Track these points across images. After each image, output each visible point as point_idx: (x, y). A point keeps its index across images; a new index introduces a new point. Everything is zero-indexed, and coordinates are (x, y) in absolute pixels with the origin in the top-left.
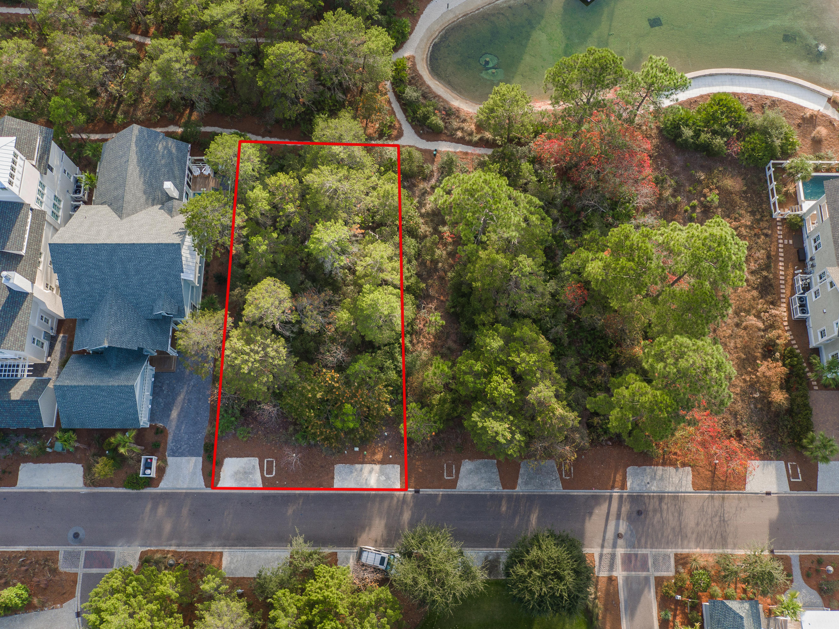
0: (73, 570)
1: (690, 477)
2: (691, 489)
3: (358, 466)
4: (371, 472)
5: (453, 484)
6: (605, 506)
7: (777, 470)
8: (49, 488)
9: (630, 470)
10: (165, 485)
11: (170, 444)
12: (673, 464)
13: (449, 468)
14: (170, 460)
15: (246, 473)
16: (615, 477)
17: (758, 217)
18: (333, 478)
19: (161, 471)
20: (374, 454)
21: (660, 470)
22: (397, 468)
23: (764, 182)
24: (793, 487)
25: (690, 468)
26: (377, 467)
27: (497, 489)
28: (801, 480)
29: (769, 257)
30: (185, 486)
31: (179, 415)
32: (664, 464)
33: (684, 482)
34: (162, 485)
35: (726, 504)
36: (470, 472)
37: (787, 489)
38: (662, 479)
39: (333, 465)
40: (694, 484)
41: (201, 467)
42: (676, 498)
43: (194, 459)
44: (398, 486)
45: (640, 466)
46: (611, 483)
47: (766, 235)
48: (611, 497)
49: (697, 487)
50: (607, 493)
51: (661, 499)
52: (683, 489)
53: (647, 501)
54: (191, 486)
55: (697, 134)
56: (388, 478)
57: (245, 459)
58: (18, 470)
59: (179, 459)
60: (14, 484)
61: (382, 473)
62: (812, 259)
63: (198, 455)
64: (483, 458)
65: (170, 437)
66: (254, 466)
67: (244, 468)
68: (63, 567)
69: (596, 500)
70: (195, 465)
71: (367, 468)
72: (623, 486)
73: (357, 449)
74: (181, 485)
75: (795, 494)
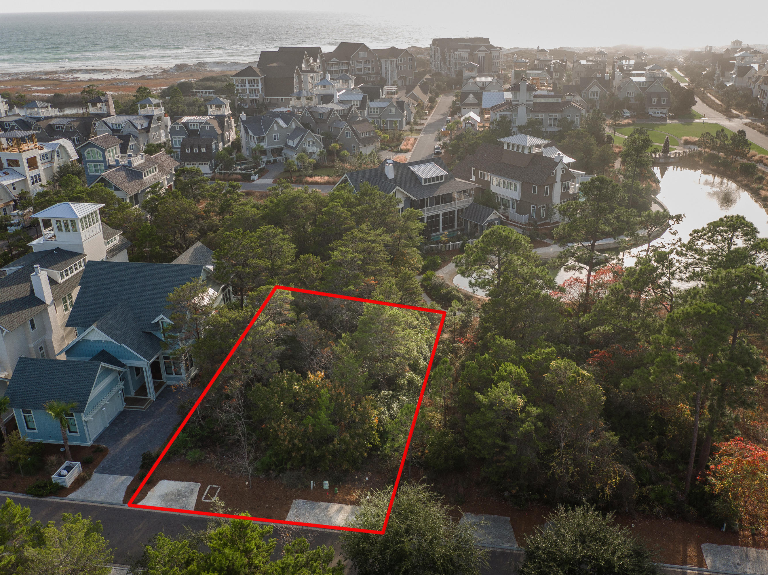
3: (323, 504)
4: (339, 511)
9: (706, 547)
10: (75, 496)
11: (105, 462)
14: (96, 475)
15: (179, 495)
16: (685, 552)
18: (288, 511)
19: (79, 482)
20: (348, 494)
21: (752, 552)
26: (348, 508)
27: (510, 546)
30: (99, 499)
32: (756, 545)
34: (72, 496)
36: (473, 525)
38: (758, 561)
39: (292, 498)
41: (128, 484)
43: (123, 477)
45: (719, 544)
46: (681, 558)
48: (684, 573)
50: (677, 569)
54: (106, 500)
57: (185, 484)
59: (106, 476)
61: (352, 513)
63: (131, 475)
64: (491, 514)
65: (108, 457)
66: (192, 490)
67: (179, 490)
70: (122, 482)
71: (335, 507)
72: (701, 563)
73: (326, 484)
74: (95, 498)
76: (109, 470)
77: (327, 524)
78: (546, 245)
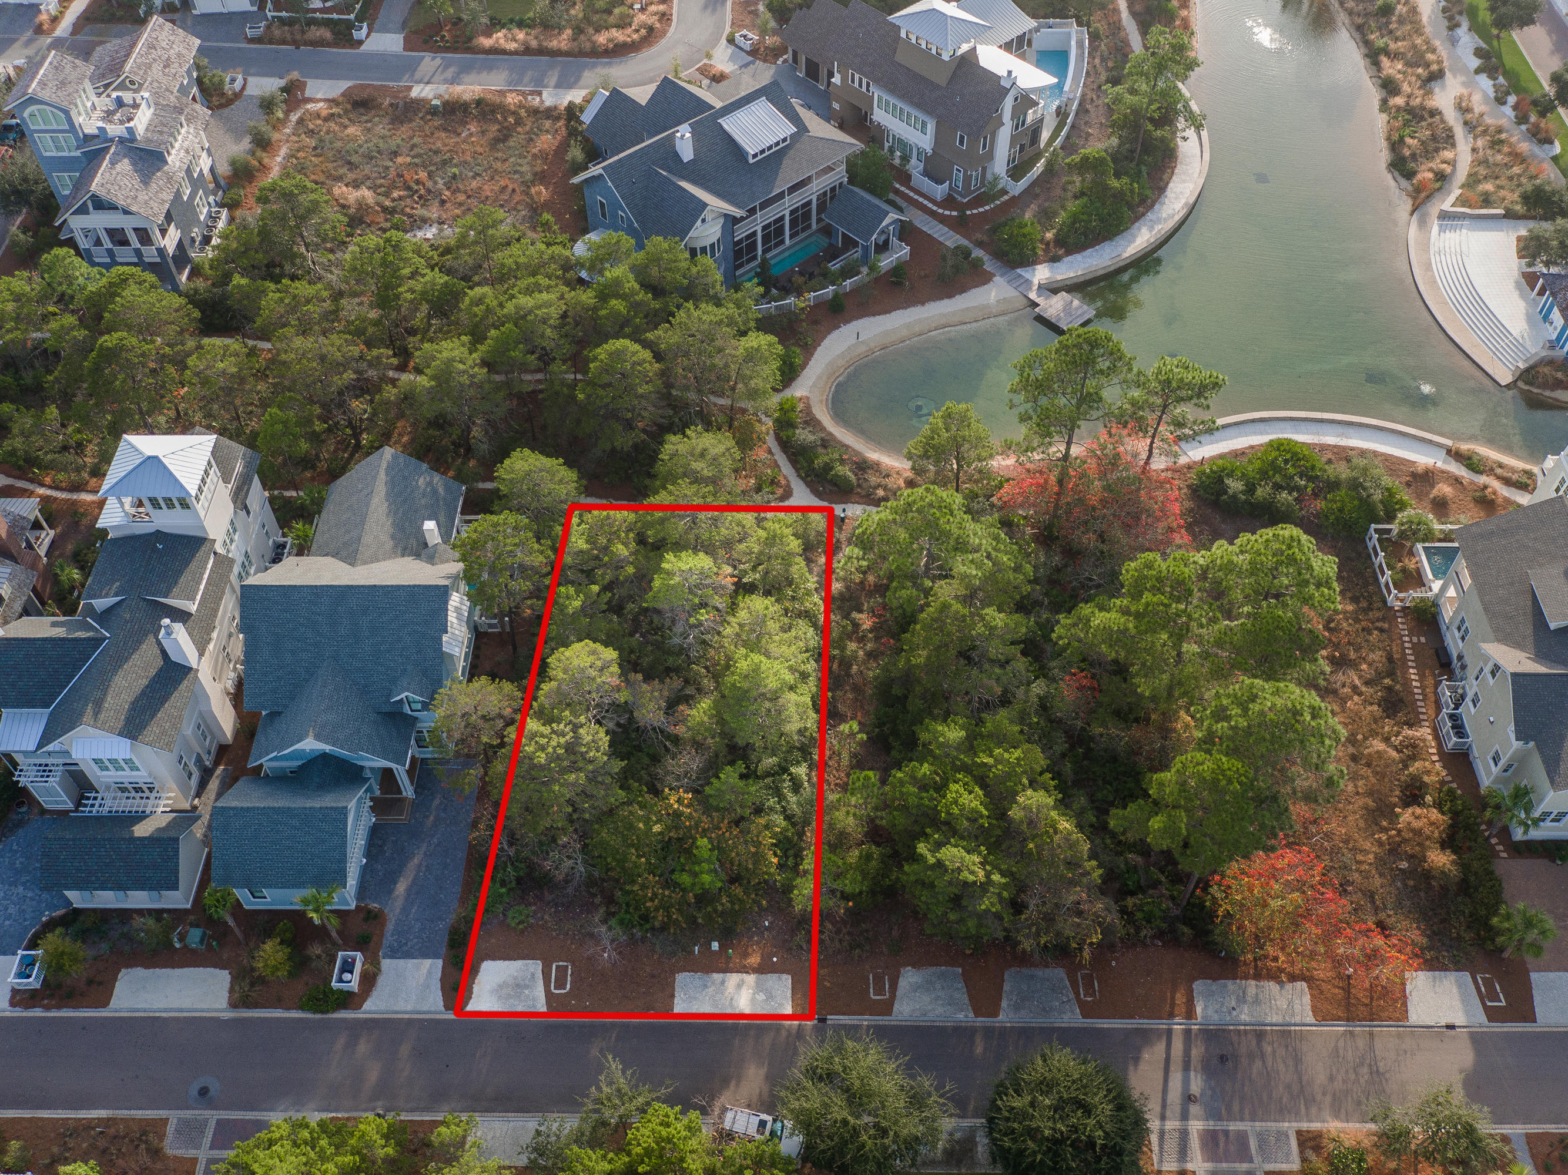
0: (191, 1153)
1: (1307, 999)
2: (1310, 1019)
3: (717, 977)
4: (739, 986)
5: (886, 1008)
6: (1160, 1047)
7: (1459, 987)
8: (165, 1010)
9: (1198, 986)
10: (374, 1006)
11: (389, 937)
12: (1274, 976)
13: (879, 981)
14: (386, 964)
15: (519, 986)
16: (1173, 998)
17: (1364, 604)
18: (673, 996)
19: (369, 980)
20: (746, 955)
21: (1252, 986)
22: (787, 980)
23: (1367, 558)
24: (1493, 1014)
25: (1304, 984)
26: (750, 979)
27: (965, 1016)
28: (1504, 1004)
29: (1390, 659)
30: (409, 1008)
31: (408, 891)
32: (1257, 977)
33: (1297, 1007)
34: (368, 1005)
35: (1378, 1044)
36: (916, 988)
37: (1483, 1019)
38: (1257, 1001)
39: (673, 973)
40: (1315, 1010)
41: (439, 975)
42: (1286, 1035)
43: (427, 963)
44: (788, 1010)
45: (1214, 979)
46: (1167, 1008)
47: (1381, 630)
48: (1169, 1032)
49: (1322, 1015)
50: (1162, 1025)
51: (1260, 1035)
52: (1297, 1019)
53: (1235, 1039)
54: (419, 1008)
55: (1251, 489)
56: (770, 997)
57: (519, 964)
58: (115, 980)
59: (401, 962)
60: (105, 1003)
61: (759, 988)
62: (1460, 657)
63: (436, 956)
64: (937, 965)
65: (390, 926)
66: (533, 975)
67: (515, 978)
68: (172, 1148)
69: (1145, 1037)
70: (429, 972)
71: (733, 979)
73: (715, 946)
74: (401, 1006)
75: (1498, 1028)
76: (399, 952)
78: (984, 279)
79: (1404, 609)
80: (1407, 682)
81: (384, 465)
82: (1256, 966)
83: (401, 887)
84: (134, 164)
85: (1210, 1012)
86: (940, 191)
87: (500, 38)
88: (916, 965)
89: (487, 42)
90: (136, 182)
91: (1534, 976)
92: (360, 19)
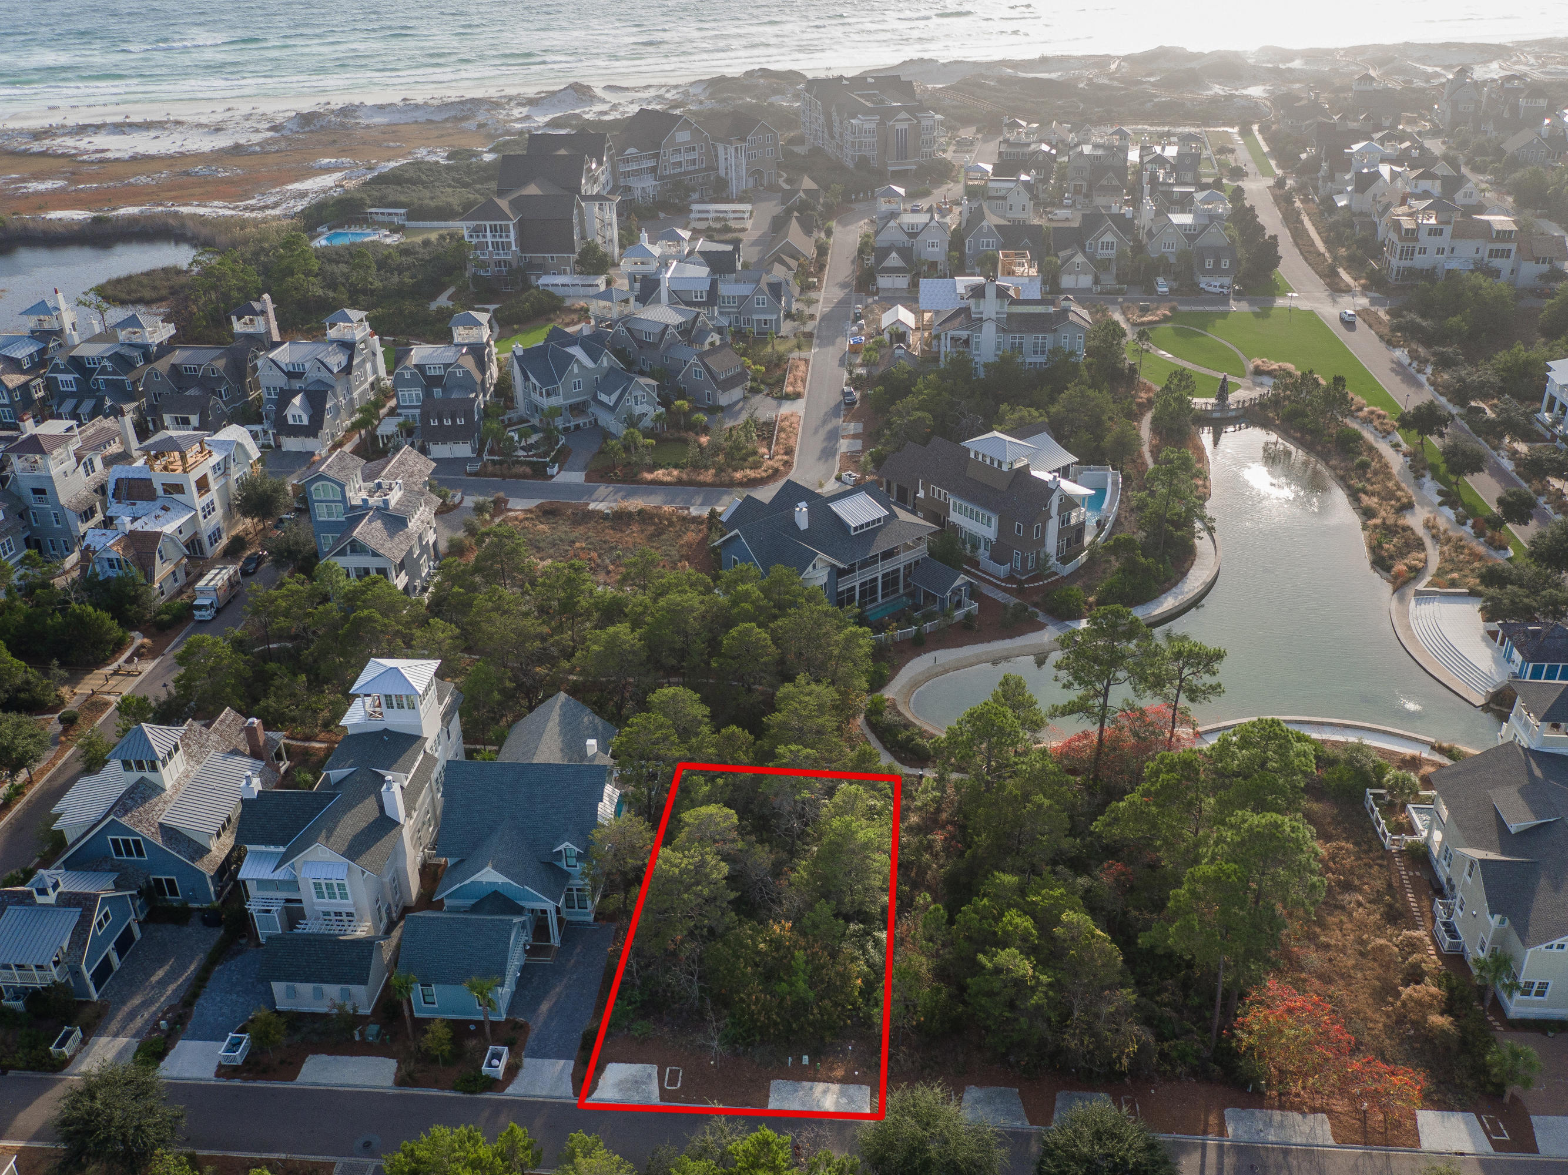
1: (1328, 1127)
2: (1331, 1141)
3: (806, 1084)
4: (825, 1092)
6: (1196, 1157)
7: (1466, 1123)
8: (341, 1085)
9: (1228, 1112)
10: (513, 1090)
11: (531, 1043)
12: (1298, 1108)
14: (527, 1062)
15: (637, 1083)
16: (1206, 1119)
17: (1365, 847)
18: (768, 1096)
19: (512, 1070)
20: (832, 1069)
21: (1277, 1115)
22: (867, 1090)
24: (1497, 1146)
25: (1325, 1116)
26: (835, 1087)
27: (1022, 1124)
28: (1507, 1138)
29: (1390, 886)
30: (544, 1093)
31: (550, 1010)
32: (1282, 1107)
33: (1319, 1132)
34: (509, 1090)
35: (1394, 1164)
36: (977, 1101)
37: (1490, 1149)
38: (1282, 1126)
39: (769, 1080)
40: (1335, 1135)
41: (571, 1071)
42: (1309, 1152)
43: (562, 1062)
44: (868, 1111)
45: (1243, 1108)
46: (1202, 1127)
47: (1381, 866)
48: (1204, 1146)
49: (1342, 1140)
50: (1198, 1140)
51: (1286, 1152)
52: (1320, 1142)
53: (1262, 1152)
54: (552, 1095)
56: (851, 1101)
57: (639, 1066)
58: (303, 1061)
59: (540, 1061)
60: (293, 1077)
61: (842, 1094)
62: (1449, 880)
63: (568, 1058)
64: (997, 1086)
65: (532, 1036)
66: (650, 1075)
67: (635, 1076)
69: (1184, 1148)
70: (563, 1069)
71: (820, 1087)
72: (1222, 1132)
73: (806, 1059)
74: (538, 1092)
75: (1503, 1156)
76: (540, 1053)
77: (816, 1109)
78: (1041, 627)
79: (1400, 852)
80: (1406, 903)
81: (559, 703)
82: (1280, 1101)
83: (545, 1007)
84: (385, 524)
85: (1240, 1132)
86: (1003, 570)
87: (660, 474)
88: (979, 1084)
89: (649, 476)
90: (385, 535)
91: (1534, 1119)
92: (554, 461)
